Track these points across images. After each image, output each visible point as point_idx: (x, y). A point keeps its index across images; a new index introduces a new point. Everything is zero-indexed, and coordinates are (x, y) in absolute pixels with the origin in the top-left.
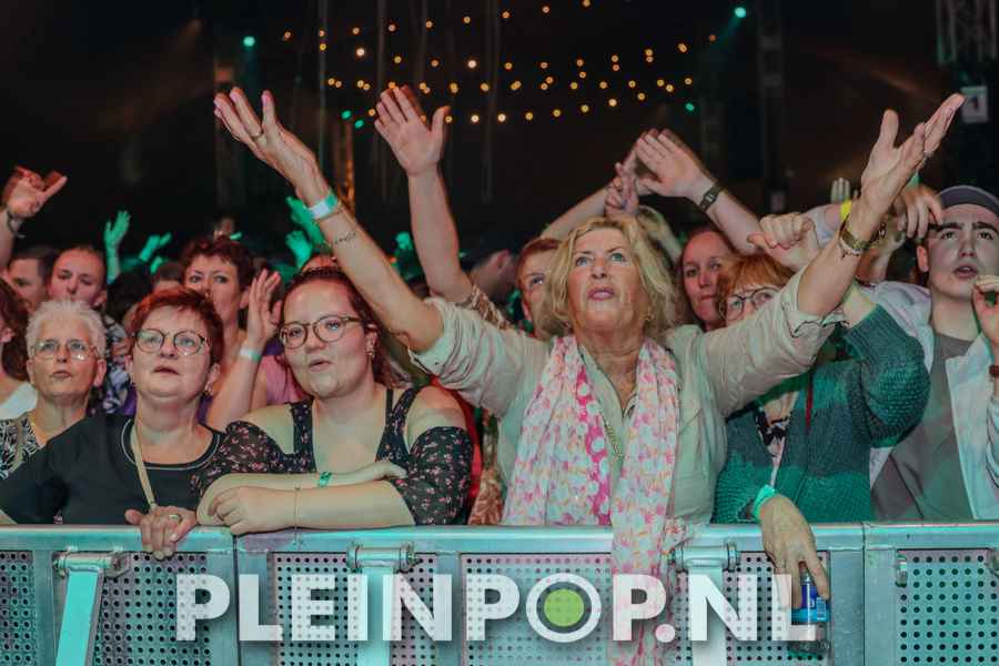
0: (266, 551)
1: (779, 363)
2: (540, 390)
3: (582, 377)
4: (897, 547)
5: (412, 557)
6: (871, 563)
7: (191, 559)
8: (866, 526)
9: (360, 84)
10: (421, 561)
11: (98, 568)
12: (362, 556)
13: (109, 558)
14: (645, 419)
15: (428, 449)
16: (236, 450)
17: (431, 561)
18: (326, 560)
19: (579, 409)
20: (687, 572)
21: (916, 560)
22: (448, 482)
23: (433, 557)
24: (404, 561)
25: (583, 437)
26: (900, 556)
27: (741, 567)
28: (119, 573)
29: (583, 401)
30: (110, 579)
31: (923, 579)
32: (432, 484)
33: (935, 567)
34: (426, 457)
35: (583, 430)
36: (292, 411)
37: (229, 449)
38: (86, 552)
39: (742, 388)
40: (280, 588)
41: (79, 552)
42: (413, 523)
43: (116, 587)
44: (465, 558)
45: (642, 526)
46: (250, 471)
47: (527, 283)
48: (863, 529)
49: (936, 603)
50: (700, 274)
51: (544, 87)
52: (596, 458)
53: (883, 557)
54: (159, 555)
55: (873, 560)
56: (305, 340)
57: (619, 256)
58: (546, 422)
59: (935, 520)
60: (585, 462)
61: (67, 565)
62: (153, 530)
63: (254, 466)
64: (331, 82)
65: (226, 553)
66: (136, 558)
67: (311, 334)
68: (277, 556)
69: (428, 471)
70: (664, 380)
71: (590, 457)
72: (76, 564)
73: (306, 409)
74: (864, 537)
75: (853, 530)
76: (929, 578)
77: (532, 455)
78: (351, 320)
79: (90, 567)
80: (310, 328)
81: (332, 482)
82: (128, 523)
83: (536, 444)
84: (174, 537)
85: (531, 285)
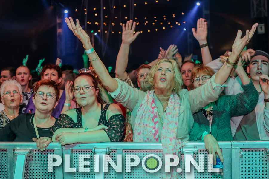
0: (70, 149)
1: (209, 98)
2: (142, 105)
3: (153, 101)
4: (240, 148)
5: (110, 150)
6: (233, 152)
7: (50, 151)
8: (232, 142)
9: (96, 23)
10: (112, 151)
11: (25, 154)
12: (96, 150)
13: (28, 151)
14: (169, 113)
15: (113, 121)
16: (62, 122)
17: (115, 151)
18: (87, 151)
19: (151, 110)
20: (184, 154)
21: (245, 151)
22: (119, 129)
23: (115, 150)
24: (108, 152)
25: (152, 118)
26: (241, 150)
27: (198, 153)
28: (31, 155)
29: (153, 108)
30: (28, 156)
31: (247, 156)
32: (115, 130)
33: (251, 153)
34: (112, 123)
35: (152, 116)
36: (76, 111)
37: (60, 121)
38: (22, 149)
39: (198, 105)
40: (74, 159)
41: (20, 149)
42: (110, 141)
43: (30, 158)
44: (124, 151)
45: (170, 143)
46: (66, 127)
47: (139, 76)
48: (231, 143)
49: (251, 163)
50: (186, 73)
51: (145, 24)
52: (155, 123)
53: (236, 150)
54: (42, 150)
55: (234, 151)
56: (80, 91)
57: (169, 70)
58: (142, 113)
59: (251, 140)
60: (152, 124)
61: (17, 153)
62: (40, 143)
63: (67, 126)
64: (88, 23)
65: (60, 149)
66: (35, 151)
67: (82, 90)
68: (73, 150)
69: (113, 127)
70: (176, 103)
71: (153, 123)
72: (19, 152)
73: (80, 110)
74: (231, 145)
75: (229, 143)
76: (249, 156)
77: (139, 122)
78: (92, 87)
79: (23, 153)
80: (81, 88)
81: (88, 130)
82: (33, 141)
83: (140, 119)
84: (46, 145)
85: (140, 77)
